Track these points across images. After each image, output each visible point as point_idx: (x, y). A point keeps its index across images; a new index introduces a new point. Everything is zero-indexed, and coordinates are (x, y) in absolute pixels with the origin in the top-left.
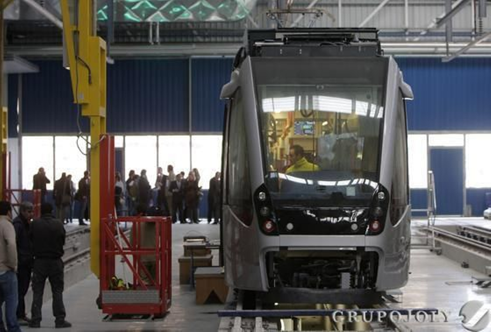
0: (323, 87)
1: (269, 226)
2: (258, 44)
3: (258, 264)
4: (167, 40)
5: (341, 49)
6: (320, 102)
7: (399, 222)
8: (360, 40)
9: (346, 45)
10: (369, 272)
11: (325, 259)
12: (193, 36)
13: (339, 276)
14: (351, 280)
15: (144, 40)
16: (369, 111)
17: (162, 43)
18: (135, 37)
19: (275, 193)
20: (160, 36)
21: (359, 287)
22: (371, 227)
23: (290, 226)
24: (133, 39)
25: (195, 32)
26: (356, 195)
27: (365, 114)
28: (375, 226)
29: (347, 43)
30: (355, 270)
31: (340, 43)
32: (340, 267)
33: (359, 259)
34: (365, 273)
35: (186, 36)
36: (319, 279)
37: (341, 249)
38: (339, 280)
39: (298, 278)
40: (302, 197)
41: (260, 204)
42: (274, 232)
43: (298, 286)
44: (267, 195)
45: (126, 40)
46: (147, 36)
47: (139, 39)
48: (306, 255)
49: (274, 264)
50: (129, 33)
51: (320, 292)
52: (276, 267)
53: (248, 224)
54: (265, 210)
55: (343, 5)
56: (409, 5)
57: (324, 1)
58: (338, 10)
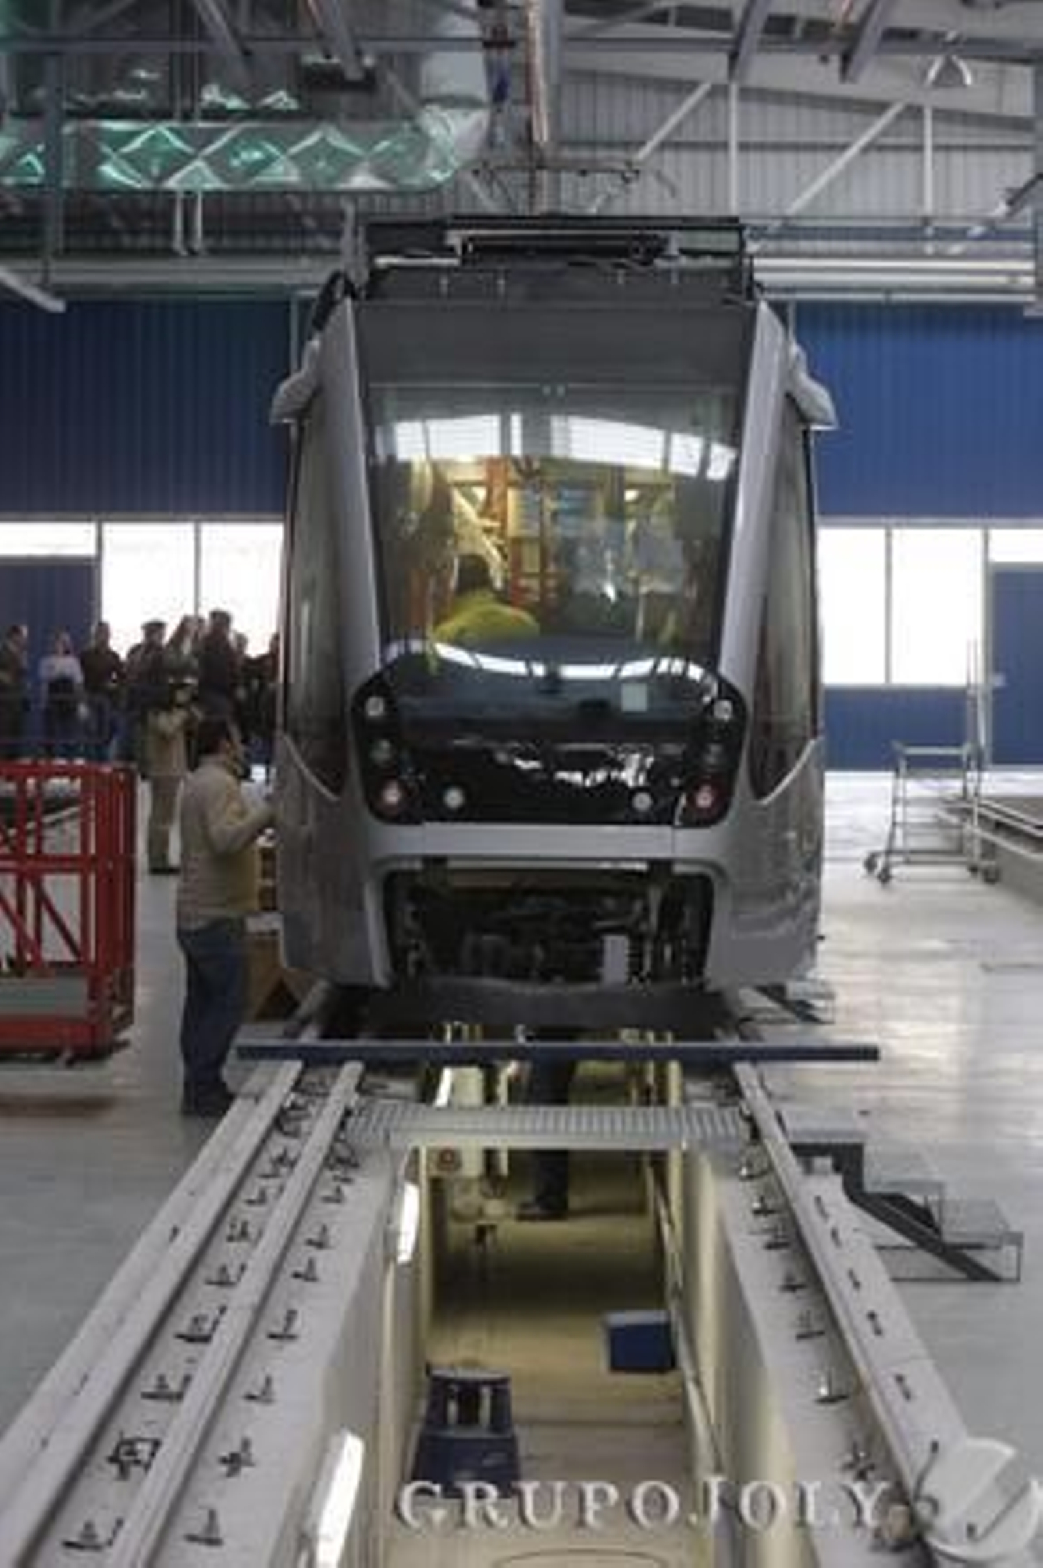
0: (561, 390)
1: (392, 796)
2: (383, 261)
3: (360, 907)
4: (226, 242)
5: (621, 280)
6: (574, 436)
7: (787, 781)
8: (684, 252)
9: (641, 269)
10: (686, 935)
11: (557, 892)
12: (304, 232)
13: (597, 944)
14: (631, 956)
15: (159, 242)
16: (705, 463)
17: (214, 252)
18: (135, 233)
19: (416, 702)
20: (207, 233)
21: (655, 976)
22: (691, 800)
23: (454, 798)
24: (126, 241)
25: (310, 223)
26: (650, 710)
27: (692, 471)
28: (704, 799)
29: (646, 263)
30: (643, 927)
31: (623, 260)
32: (600, 919)
33: (655, 896)
34: (673, 939)
35: (286, 233)
36: (538, 952)
37: (606, 865)
38: (596, 957)
39: (477, 951)
40: (493, 712)
41: (369, 732)
42: (407, 816)
43: (478, 973)
44: (390, 704)
45: (107, 242)
46: (168, 233)
47: (144, 241)
48: (506, 884)
49: (410, 908)
50: (116, 223)
51: (543, 990)
52: (415, 915)
53: (336, 790)
54: (383, 751)
55: (744, 147)
56: (937, 148)
57: (687, 136)
58: (727, 160)
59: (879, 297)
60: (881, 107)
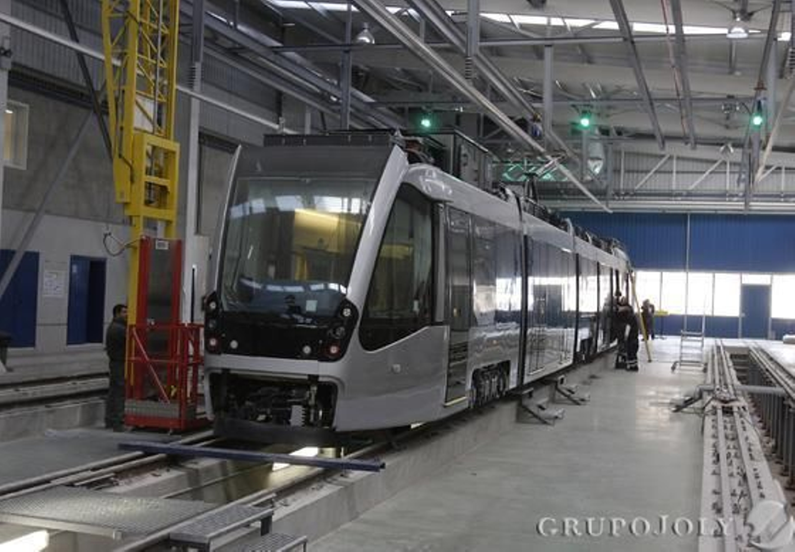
1: (213, 342)
13: (289, 409)
14: (304, 415)
21: (315, 424)
22: (328, 350)
28: (333, 350)
30: (309, 402)
32: (290, 399)
33: (313, 390)
38: (288, 414)
44: (217, 304)
55: (678, 172)
56: (731, 172)
57: (662, 169)
58: (672, 176)
59: (714, 212)
60: (715, 162)
